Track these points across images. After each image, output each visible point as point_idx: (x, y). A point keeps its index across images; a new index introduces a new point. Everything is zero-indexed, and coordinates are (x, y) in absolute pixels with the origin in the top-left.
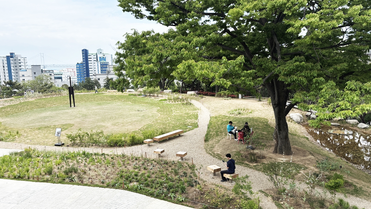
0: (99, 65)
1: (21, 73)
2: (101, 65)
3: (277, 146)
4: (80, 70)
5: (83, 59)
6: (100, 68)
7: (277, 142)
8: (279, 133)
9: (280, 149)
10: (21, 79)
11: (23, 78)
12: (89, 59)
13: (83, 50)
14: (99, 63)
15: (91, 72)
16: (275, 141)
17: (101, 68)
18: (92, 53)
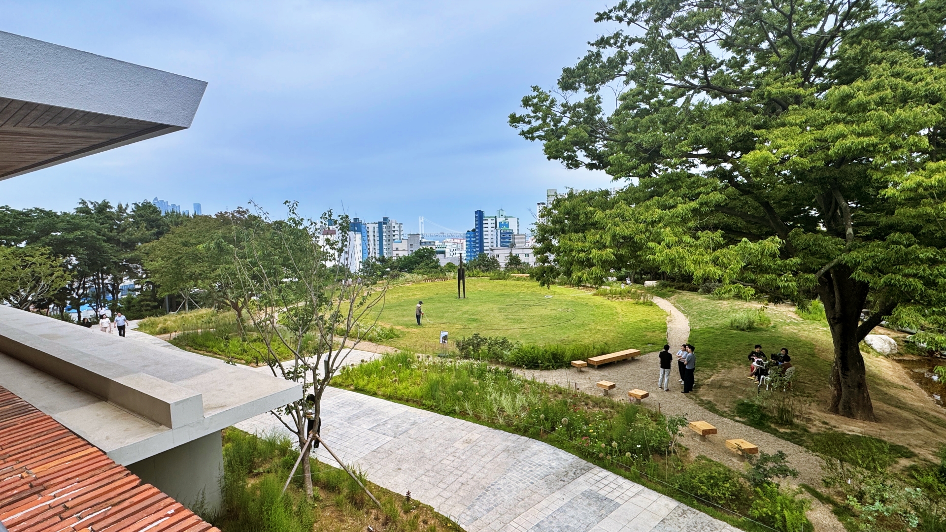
0: (499, 234)
1: (395, 246)
2: (501, 233)
3: (839, 401)
4: (470, 241)
5: (476, 224)
6: (499, 238)
7: (840, 391)
8: (843, 374)
9: (844, 406)
10: (395, 253)
11: (397, 252)
12: (484, 226)
13: (476, 212)
14: (499, 231)
15: (487, 246)
16: (833, 388)
17: (501, 238)
18: (489, 216)
